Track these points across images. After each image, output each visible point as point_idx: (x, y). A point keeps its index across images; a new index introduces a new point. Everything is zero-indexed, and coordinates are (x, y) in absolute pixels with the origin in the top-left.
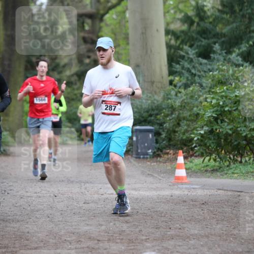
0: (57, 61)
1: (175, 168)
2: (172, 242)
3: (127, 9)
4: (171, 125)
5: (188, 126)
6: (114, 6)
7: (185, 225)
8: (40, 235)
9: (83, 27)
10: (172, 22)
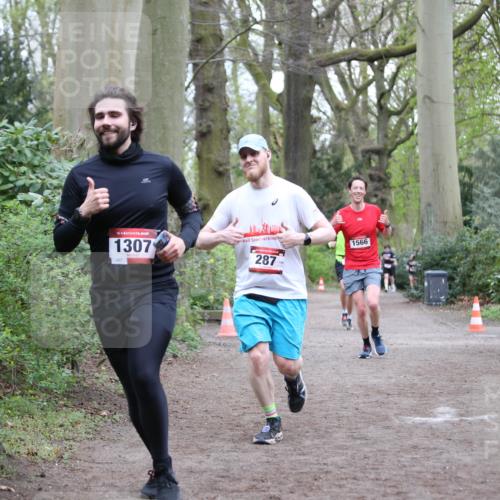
0: (342, 200)
1: (471, 316)
2: (468, 396)
3: (417, 144)
4: (466, 268)
5: (484, 269)
6: (403, 141)
7: (481, 378)
8: (324, 388)
9: (370, 163)
10: (466, 158)
